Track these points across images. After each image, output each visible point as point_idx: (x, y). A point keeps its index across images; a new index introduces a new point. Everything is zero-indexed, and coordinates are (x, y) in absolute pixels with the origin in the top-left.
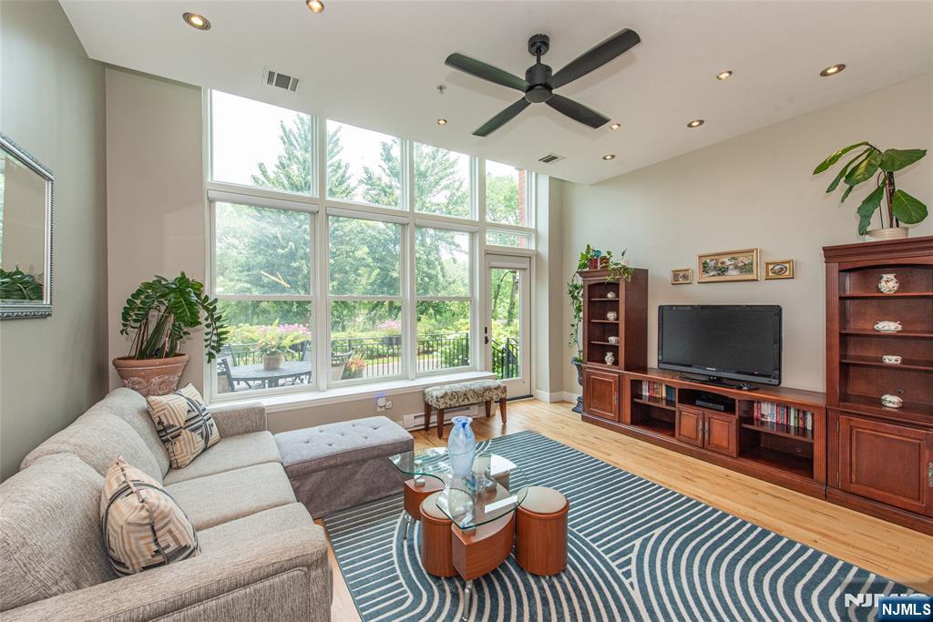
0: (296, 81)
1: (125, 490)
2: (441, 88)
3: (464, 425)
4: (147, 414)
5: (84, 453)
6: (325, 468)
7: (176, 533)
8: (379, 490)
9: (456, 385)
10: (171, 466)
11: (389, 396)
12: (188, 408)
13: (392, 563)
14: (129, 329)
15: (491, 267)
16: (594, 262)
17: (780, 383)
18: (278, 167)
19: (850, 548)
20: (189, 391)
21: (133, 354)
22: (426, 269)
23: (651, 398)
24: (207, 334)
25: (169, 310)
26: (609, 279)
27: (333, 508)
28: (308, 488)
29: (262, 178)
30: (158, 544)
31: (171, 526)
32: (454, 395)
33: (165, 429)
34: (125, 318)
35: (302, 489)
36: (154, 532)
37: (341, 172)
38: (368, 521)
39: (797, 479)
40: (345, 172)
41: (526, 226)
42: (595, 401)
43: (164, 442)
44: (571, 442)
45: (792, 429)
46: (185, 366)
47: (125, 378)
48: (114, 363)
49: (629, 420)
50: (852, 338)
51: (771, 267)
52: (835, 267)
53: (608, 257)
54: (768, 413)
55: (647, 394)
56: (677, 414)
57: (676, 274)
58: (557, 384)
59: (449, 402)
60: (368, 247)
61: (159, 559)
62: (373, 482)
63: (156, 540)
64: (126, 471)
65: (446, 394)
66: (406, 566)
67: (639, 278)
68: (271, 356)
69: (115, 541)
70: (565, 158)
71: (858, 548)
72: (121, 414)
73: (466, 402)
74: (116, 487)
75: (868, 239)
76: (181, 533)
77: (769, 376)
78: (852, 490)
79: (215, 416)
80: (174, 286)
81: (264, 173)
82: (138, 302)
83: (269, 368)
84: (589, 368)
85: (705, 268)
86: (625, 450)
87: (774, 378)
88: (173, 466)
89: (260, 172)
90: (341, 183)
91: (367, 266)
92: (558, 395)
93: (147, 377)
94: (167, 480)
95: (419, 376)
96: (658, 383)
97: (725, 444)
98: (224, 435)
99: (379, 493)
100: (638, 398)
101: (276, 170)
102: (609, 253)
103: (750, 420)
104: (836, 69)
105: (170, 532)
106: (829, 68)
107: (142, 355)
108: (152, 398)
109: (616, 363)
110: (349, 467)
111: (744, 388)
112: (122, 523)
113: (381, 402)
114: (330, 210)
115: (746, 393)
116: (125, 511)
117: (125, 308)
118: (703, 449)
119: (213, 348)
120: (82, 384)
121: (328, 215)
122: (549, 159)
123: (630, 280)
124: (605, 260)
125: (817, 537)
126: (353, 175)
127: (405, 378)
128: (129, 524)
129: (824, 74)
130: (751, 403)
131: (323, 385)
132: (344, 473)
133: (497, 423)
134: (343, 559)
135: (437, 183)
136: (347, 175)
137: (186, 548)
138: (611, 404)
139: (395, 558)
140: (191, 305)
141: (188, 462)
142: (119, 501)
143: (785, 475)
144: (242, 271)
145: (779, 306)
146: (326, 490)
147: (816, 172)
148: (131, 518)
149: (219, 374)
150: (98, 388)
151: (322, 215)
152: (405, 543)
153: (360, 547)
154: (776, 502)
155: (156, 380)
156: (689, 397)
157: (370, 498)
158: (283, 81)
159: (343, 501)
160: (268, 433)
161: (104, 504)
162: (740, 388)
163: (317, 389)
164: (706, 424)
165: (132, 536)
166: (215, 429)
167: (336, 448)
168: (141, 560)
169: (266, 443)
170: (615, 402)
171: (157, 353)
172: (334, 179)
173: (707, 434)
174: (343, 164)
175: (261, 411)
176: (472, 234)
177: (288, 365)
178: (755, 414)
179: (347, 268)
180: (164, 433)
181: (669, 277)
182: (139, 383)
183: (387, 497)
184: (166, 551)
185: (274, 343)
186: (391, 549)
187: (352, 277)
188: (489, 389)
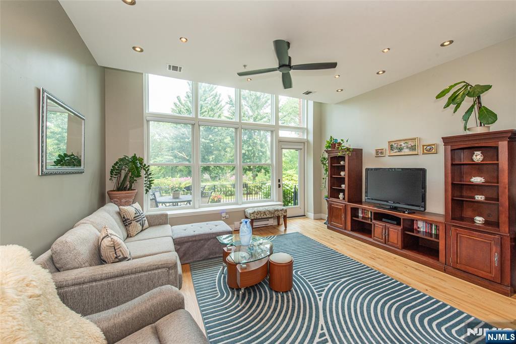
0: (181, 68)
1: (107, 236)
2: (245, 66)
3: (246, 222)
4: (119, 214)
5: (94, 225)
6: (191, 241)
7: (123, 251)
8: (216, 253)
9: (261, 208)
10: (128, 236)
11: (228, 212)
12: (135, 212)
13: (215, 282)
14: (113, 178)
15: (282, 148)
16: (334, 145)
17: (425, 209)
18: (186, 97)
19: (445, 294)
20: (137, 205)
21: (115, 189)
22: (260, 148)
23: (363, 218)
24: (145, 181)
25: (129, 171)
26: (339, 154)
27: (194, 259)
28: (183, 249)
29: (179, 103)
30: (116, 255)
31: (121, 249)
32: (259, 213)
33: (126, 220)
34: (111, 174)
35: (181, 250)
36: (115, 250)
37: (217, 98)
38: (208, 266)
39: (431, 261)
40: (219, 98)
41: (302, 127)
42: (334, 218)
43: (126, 226)
44: (317, 238)
45: (433, 236)
46: (136, 195)
47: (112, 199)
48: (107, 192)
49: (350, 229)
50: (465, 186)
51: (425, 147)
52: (449, 148)
53: (342, 142)
54: (421, 226)
55: (361, 215)
56: (373, 225)
57: (377, 151)
58: (317, 210)
59: (256, 216)
60: (230, 137)
61: (117, 260)
62: (213, 250)
63: (116, 253)
64: (108, 230)
65: (255, 212)
66: (221, 284)
67: (357, 154)
68: (175, 192)
69: (103, 253)
70: (316, 92)
71: (449, 295)
72: (109, 212)
73: (265, 216)
74: (104, 235)
75: (468, 133)
76: (124, 252)
77: (419, 206)
78: (457, 267)
79: (147, 217)
80: (131, 160)
81: (180, 101)
82: (116, 167)
83: (174, 198)
84: (331, 201)
85: (392, 148)
86: (344, 244)
87: (422, 207)
88: (129, 236)
89: (178, 101)
90: (217, 104)
91: (230, 147)
92: (318, 215)
93: (120, 199)
94: (126, 241)
95: (243, 203)
96: (366, 210)
97: (396, 242)
98: (150, 225)
99: (215, 255)
100: (356, 217)
101: (185, 99)
102: (342, 140)
103: (412, 230)
104: (449, 43)
105: (121, 251)
106: (444, 43)
107: (119, 189)
108: (121, 207)
109: (344, 199)
110: (202, 241)
111: (406, 212)
112: (105, 246)
113: (224, 215)
114: (200, 123)
115: (406, 215)
116: (106, 242)
117: (111, 169)
118: (385, 244)
119: (148, 187)
120: (95, 200)
121: (199, 126)
122: (308, 93)
123: (350, 155)
124: (340, 144)
125: (428, 288)
126: (223, 99)
127: (237, 204)
128: (107, 246)
129: (442, 45)
130: (412, 221)
131: (197, 206)
132: (199, 244)
133: (282, 228)
134: (195, 279)
135: (266, 102)
136: (220, 100)
137: (126, 258)
138: (341, 220)
139: (217, 281)
140: (137, 168)
141: (134, 235)
142: (104, 240)
143: (424, 258)
144: (169, 151)
145: (424, 169)
146: (191, 251)
147: (437, 97)
148: (108, 244)
149: (151, 200)
150: (102, 202)
151: (196, 125)
152: (223, 275)
153: (203, 275)
154: (417, 272)
155: (123, 200)
156: (379, 216)
157: (211, 257)
158: (175, 68)
159: (199, 256)
160: (169, 226)
161: (100, 241)
162: (404, 212)
163: (194, 208)
164: (387, 231)
165: (108, 251)
166: (146, 222)
167: (197, 233)
168: (111, 260)
169: (167, 229)
170: (343, 219)
171: (125, 189)
172: (214, 102)
173: (387, 236)
174: (218, 94)
175: (166, 215)
176: (272, 132)
177: (183, 197)
178: (415, 227)
179: (220, 148)
180: (125, 222)
181: (374, 153)
182: (117, 201)
183: (219, 257)
184: (119, 258)
185: (177, 186)
186: (216, 277)
187: (223, 153)
188: (277, 210)
